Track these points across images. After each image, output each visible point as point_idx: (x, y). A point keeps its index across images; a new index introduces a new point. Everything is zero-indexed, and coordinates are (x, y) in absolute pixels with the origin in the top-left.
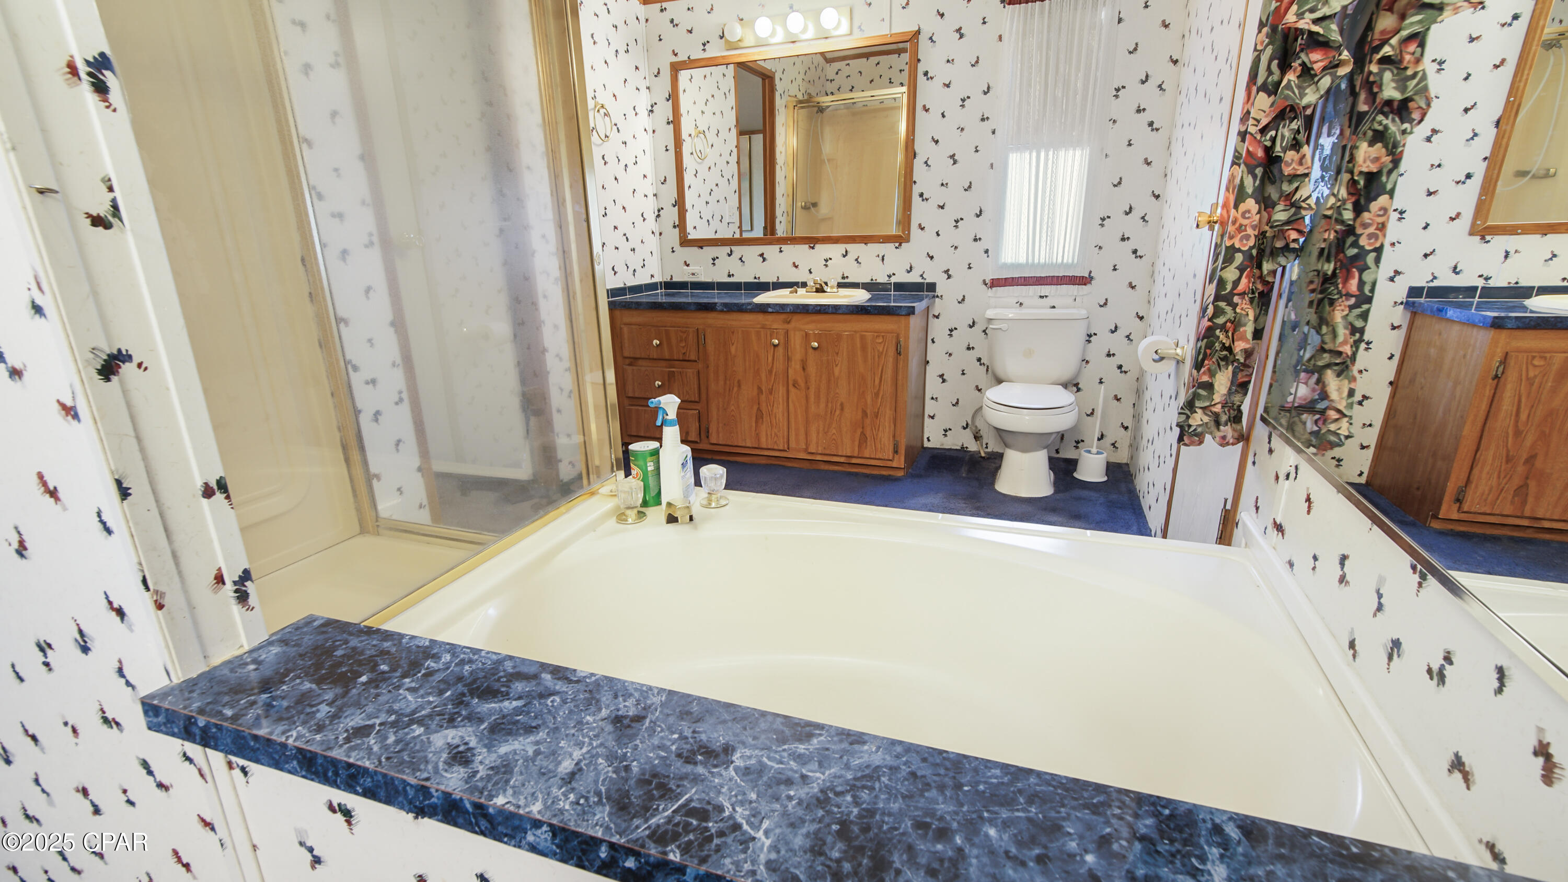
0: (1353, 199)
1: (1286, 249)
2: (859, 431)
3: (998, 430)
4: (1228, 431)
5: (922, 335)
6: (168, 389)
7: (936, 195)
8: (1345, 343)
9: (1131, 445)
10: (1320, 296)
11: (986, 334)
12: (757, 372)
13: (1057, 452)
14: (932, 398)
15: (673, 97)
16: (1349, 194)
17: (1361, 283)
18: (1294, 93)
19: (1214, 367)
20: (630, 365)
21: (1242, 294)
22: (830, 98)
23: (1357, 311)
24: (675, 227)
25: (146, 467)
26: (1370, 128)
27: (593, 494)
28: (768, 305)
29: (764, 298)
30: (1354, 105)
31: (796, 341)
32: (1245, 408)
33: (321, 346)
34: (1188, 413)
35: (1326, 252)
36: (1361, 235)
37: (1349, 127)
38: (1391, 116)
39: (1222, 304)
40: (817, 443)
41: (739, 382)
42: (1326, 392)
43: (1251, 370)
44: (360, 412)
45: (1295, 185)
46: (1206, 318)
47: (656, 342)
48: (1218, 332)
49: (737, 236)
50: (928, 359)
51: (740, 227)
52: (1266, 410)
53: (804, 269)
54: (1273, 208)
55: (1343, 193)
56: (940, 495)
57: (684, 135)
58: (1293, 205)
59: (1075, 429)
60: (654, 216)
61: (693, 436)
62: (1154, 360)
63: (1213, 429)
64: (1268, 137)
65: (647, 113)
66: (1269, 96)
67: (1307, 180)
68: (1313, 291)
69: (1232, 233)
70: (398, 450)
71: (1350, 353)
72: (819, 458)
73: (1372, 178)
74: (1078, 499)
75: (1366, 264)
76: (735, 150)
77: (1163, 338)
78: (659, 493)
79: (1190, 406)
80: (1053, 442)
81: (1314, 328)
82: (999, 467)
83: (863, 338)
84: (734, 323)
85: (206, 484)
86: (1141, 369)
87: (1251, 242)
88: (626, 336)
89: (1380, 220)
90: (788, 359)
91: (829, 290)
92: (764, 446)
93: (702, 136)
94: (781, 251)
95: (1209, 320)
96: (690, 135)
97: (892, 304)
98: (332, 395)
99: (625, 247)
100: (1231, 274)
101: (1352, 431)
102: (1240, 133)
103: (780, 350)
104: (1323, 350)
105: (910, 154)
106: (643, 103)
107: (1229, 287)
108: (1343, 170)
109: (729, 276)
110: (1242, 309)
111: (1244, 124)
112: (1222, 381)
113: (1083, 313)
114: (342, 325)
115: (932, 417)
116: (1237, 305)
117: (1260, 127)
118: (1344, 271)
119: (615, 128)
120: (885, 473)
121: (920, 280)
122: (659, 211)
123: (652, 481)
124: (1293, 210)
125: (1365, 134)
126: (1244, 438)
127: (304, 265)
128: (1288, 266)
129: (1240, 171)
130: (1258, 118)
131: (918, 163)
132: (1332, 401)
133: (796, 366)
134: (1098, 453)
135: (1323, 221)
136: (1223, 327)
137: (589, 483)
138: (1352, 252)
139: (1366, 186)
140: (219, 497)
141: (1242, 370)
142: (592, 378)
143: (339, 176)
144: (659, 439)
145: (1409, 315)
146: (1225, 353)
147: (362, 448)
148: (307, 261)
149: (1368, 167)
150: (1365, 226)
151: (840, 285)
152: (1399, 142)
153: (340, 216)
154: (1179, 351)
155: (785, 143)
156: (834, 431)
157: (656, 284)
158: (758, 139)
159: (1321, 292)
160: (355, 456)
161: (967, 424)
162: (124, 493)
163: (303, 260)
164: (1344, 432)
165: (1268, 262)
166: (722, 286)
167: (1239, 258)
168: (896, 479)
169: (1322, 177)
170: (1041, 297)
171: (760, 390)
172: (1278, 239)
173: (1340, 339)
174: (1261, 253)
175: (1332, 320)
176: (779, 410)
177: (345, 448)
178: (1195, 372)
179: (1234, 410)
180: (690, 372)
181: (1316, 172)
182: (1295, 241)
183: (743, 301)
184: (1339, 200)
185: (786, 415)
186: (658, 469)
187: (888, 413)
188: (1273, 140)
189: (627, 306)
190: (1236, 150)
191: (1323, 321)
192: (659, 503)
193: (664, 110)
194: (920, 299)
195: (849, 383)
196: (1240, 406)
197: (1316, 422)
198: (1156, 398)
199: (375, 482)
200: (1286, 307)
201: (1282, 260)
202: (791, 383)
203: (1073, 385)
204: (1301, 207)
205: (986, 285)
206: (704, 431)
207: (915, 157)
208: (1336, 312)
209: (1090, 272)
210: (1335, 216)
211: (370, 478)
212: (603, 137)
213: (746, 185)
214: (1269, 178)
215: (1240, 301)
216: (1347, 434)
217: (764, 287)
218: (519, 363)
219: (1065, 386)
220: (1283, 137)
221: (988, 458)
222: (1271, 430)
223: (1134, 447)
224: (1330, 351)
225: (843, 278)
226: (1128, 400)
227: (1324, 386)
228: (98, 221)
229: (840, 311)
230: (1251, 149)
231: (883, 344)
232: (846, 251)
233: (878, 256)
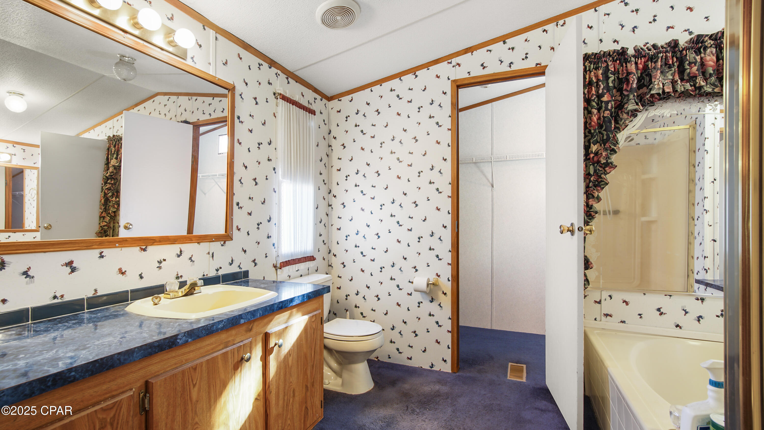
7: (247, 206)
84: (191, 355)
121: (238, 270)
131: (236, 181)
170: (297, 270)
205: (275, 267)
207: (234, 175)
231: (315, 322)
232: (181, 251)
233: (209, 253)
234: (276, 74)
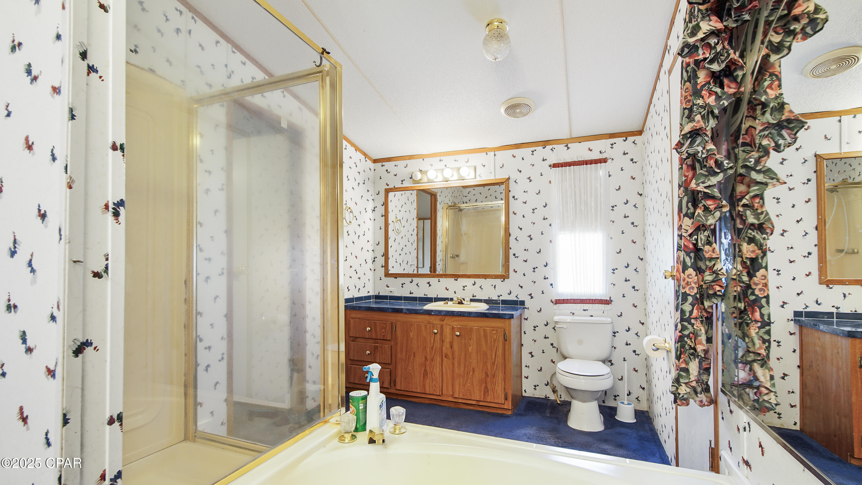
0: (746, 271)
1: (715, 295)
2: (484, 385)
3: (566, 387)
4: (702, 397)
5: (518, 329)
6: (106, 361)
7: (523, 255)
8: (760, 348)
9: (648, 400)
10: (740, 321)
11: (555, 330)
12: (425, 348)
13: (604, 402)
14: (526, 366)
15: (385, 204)
16: (743, 268)
17: (762, 315)
18: (702, 218)
19: (687, 359)
20: (353, 341)
21: (696, 319)
22: (465, 205)
23: (763, 330)
24: (382, 267)
25: (82, 406)
26: (746, 236)
27: (326, 422)
28: (432, 311)
29: (429, 307)
30: (735, 225)
31: (447, 331)
32: (711, 383)
33: (185, 327)
34: (677, 386)
35: (737, 297)
36: (756, 289)
37: (735, 235)
38: (755, 231)
39: (686, 324)
40: (459, 391)
41: (414, 353)
42: (756, 376)
43: (709, 361)
44: (198, 365)
45: (713, 263)
46: (678, 331)
47: (368, 329)
48: (686, 339)
49: (415, 272)
50: (522, 343)
51: (417, 267)
52: (723, 385)
53: (451, 291)
54: (704, 273)
55: (740, 267)
56: (535, 428)
57: (390, 221)
58: (714, 272)
59: (612, 388)
60: (372, 261)
61: (386, 385)
62: (653, 350)
63: (694, 396)
64: (693, 239)
65: (371, 211)
66: (690, 219)
67: (718, 260)
68: (735, 317)
69: (684, 286)
70: (215, 389)
71: (765, 354)
72: (460, 401)
73: (753, 260)
74: (620, 434)
75: (761, 304)
76: (416, 229)
77: (656, 337)
78: (365, 424)
79: (677, 381)
80: (600, 396)
81: (741, 338)
82: (569, 411)
83: (485, 331)
84: (413, 320)
85: (111, 416)
86: (647, 354)
87: (695, 291)
88: (352, 325)
89: (764, 281)
90: (442, 341)
91: (465, 303)
92: (428, 392)
93: (399, 222)
94: (439, 281)
95: (680, 332)
96: (393, 222)
97: (501, 312)
98: (185, 355)
99: (355, 276)
100: (687, 307)
101: (778, 401)
102: (678, 235)
103: (438, 336)
104: (749, 351)
105: (508, 234)
106: (370, 206)
107: (688, 314)
108: (737, 256)
109: (411, 293)
110: (697, 327)
111: (680, 231)
112: (694, 367)
113: (609, 320)
114: (199, 316)
115: (527, 378)
116: (694, 324)
117: (688, 234)
118: (750, 307)
119: (355, 218)
120: (500, 412)
121: (516, 299)
122: (374, 258)
123: (361, 416)
124: (715, 275)
125: (744, 239)
126: (713, 402)
127: (185, 284)
128: (719, 304)
129: (682, 254)
130: (687, 229)
131: (512, 239)
132: (761, 382)
133: (447, 345)
134: (629, 404)
135: (732, 282)
136: (688, 336)
137: (324, 416)
138: (752, 298)
139: (751, 264)
140: (117, 424)
141: (704, 361)
142: (332, 347)
143: (212, 240)
144: (368, 390)
145: (798, 327)
146: (692, 351)
147: (195, 387)
148: (187, 283)
149: (750, 255)
150: (756, 284)
151: (472, 300)
152: (763, 244)
153: (209, 260)
154: (667, 345)
155: (442, 225)
156: (469, 385)
157: (370, 296)
158: (428, 223)
159: (740, 318)
160: (191, 391)
161: (548, 383)
162: (66, 421)
163: (185, 281)
164: (773, 401)
165: (706, 301)
166: (406, 299)
167: (690, 299)
168: (508, 416)
169: (727, 259)
170: (584, 310)
171: (426, 358)
172: (710, 289)
173: (757, 346)
174: (702, 296)
175: (750, 334)
176: (437, 371)
177: (186, 386)
178: (677, 361)
179: (704, 384)
180: (387, 346)
181: (723, 257)
182: (718, 291)
183: (418, 308)
184: (739, 271)
185: (441, 374)
186: (365, 408)
187: (501, 375)
188: (697, 240)
189: (354, 308)
190: (678, 244)
191: (745, 335)
192: (364, 430)
193: (381, 210)
194: (517, 310)
195: (477, 357)
196: (707, 382)
197: (755, 393)
198: (658, 371)
199: (199, 407)
200: (722, 325)
201: (715, 301)
202: (444, 355)
203: (608, 361)
204: (718, 274)
205: (553, 302)
206: (393, 382)
207: (510, 236)
208: (751, 330)
209: (610, 298)
210: (738, 279)
211: (197, 404)
212: (348, 222)
213: (421, 244)
214: (698, 258)
215: (695, 322)
216: (776, 403)
217: (430, 300)
218: (291, 338)
219: (604, 362)
220: (701, 239)
221: (562, 405)
222: (729, 398)
223: (650, 400)
224: (753, 353)
225: (473, 296)
226: (642, 371)
227: (754, 373)
228: (97, 275)
229: (472, 316)
230: (686, 244)
231: (496, 334)
232: (475, 282)
233: (492, 285)
234: (552, 149)
